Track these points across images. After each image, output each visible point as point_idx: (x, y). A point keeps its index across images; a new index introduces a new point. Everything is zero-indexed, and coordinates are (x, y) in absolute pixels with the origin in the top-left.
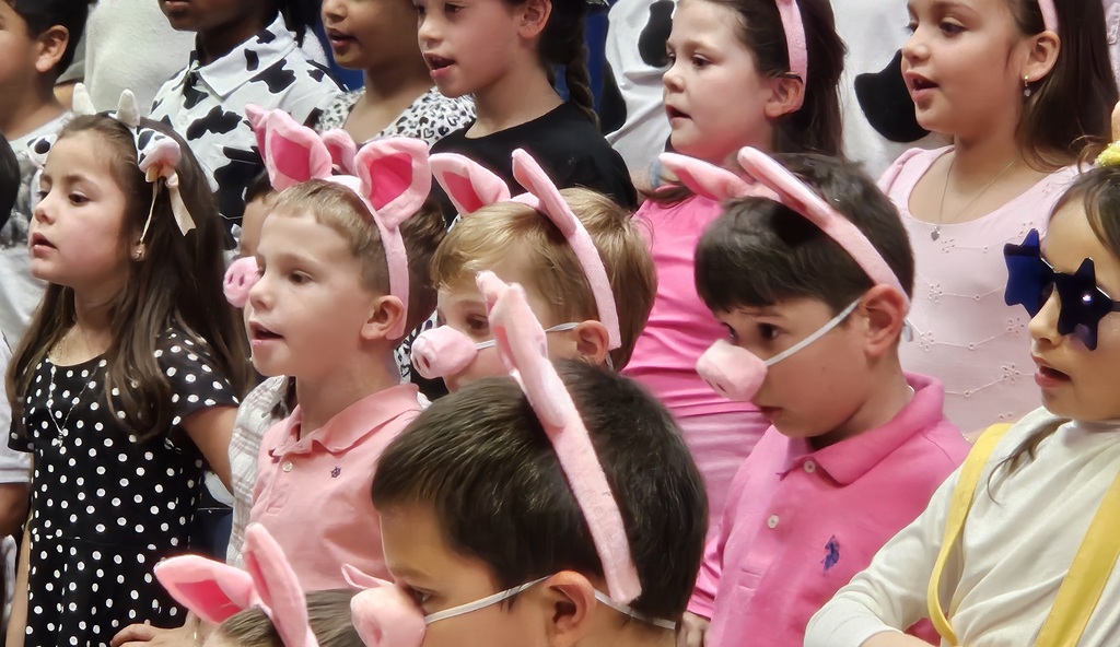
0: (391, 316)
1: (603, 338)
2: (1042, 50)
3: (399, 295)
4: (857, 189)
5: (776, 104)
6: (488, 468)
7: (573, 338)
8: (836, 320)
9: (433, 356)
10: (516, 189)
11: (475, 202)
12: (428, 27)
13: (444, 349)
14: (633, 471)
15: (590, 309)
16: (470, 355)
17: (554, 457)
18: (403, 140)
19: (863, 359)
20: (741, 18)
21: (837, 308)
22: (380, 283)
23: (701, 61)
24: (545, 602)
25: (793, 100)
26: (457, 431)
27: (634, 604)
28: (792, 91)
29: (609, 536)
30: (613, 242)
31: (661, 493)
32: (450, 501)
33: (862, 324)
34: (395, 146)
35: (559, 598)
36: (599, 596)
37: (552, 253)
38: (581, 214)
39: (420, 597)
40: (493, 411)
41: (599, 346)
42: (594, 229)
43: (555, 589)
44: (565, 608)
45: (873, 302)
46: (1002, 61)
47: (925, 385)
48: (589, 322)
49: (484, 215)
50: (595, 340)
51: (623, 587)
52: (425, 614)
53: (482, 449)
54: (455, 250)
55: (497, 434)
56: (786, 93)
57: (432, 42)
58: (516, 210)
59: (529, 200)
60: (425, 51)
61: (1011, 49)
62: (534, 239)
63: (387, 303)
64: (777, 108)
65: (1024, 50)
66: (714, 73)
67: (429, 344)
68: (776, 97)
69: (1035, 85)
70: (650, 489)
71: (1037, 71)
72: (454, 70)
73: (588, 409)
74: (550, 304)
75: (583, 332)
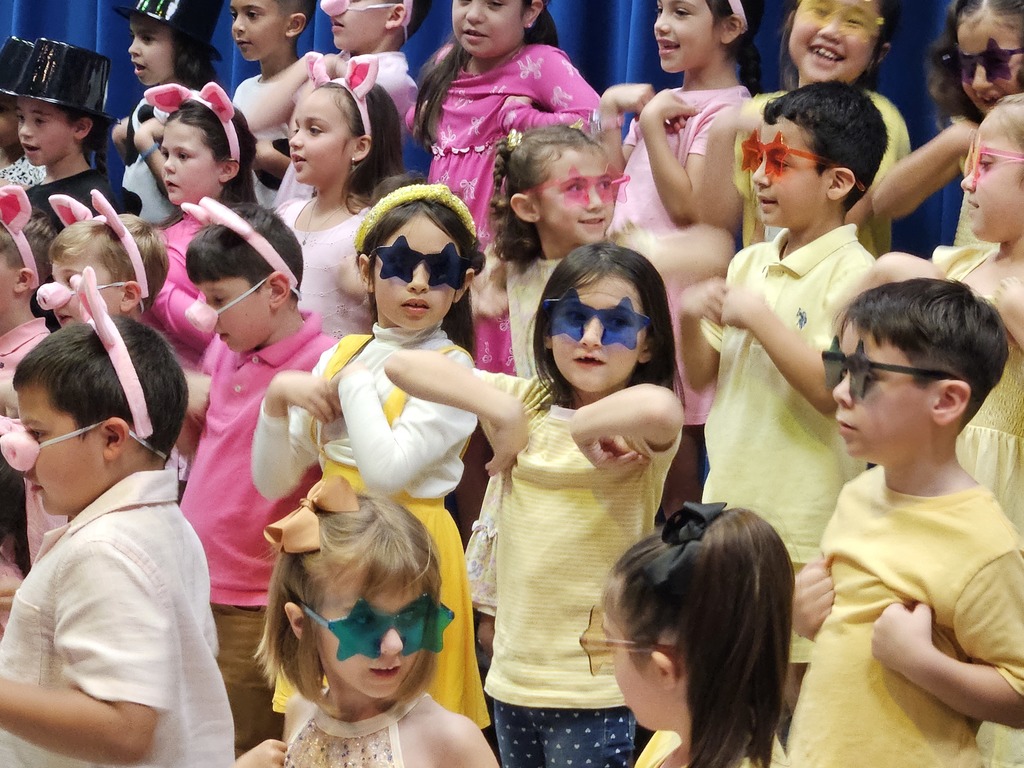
0: (28, 278)
1: (138, 291)
2: (363, 145)
3: (30, 267)
4: (269, 220)
5: (225, 175)
6: (73, 367)
7: (122, 290)
8: (253, 289)
9: (48, 297)
10: (95, 213)
11: (73, 219)
12: (24, 130)
13: (54, 294)
14: (150, 368)
15: (132, 276)
16: (68, 297)
17: (108, 360)
18: (11, 187)
19: (269, 310)
20: (204, 132)
21: (253, 282)
22: (17, 261)
23: (183, 155)
24: (103, 435)
25: (233, 173)
26: (58, 348)
27: (149, 440)
28: (233, 168)
29: (136, 401)
30: (145, 242)
31: (165, 384)
32: (54, 382)
33: (268, 292)
34: (6, 191)
35: (111, 434)
36: (131, 433)
37: (112, 246)
38: (129, 226)
39: (36, 434)
40: (78, 337)
41: (136, 295)
42: (135, 234)
43: (108, 428)
44: (113, 438)
45: (273, 281)
46: (341, 151)
47: (309, 314)
48: (131, 282)
49: (76, 225)
50: (134, 291)
51: (143, 429)
52: (39, 443)
53: (71, 356)
54: (61, 243)
55: (79, 348)
56: (230, 169)
57: (27, 137)
58: (95, 224)
59: (102, 219)
60: (22, 141)
61: (346, 143)
62: (103, 239)
63: (24, 272)
64: (226, 178)
65: (354, 144)
66: (191, 162)
67: (46, 291)
68: (225, 172)
69: (356, 163)
70: (158, 380)
71: (360, 155)
72: (39, 153)
73: (127, 337)
74: (111, 273)
75: (127, 287)
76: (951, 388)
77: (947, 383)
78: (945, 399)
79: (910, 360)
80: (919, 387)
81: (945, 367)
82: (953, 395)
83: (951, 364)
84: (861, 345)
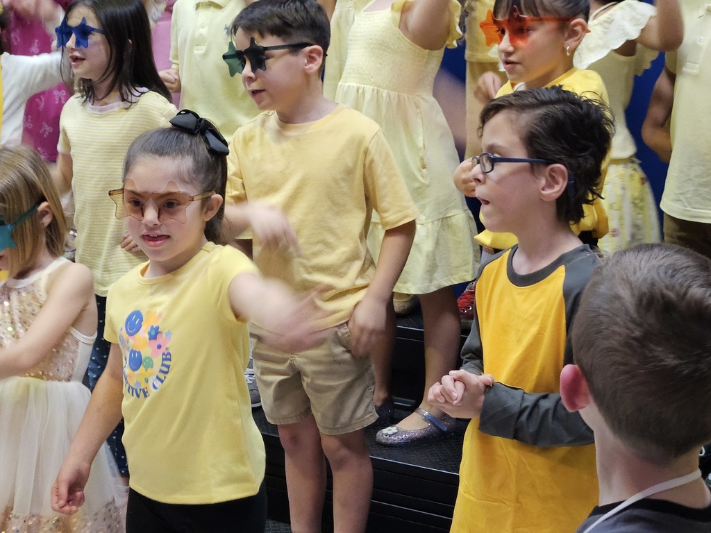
76: (311, 52)
77: (308, 48)
78: (309, 59)
79: (284, 40)
80: (293, 55)
81: (305, 40)
82: (314, 55)
83: (308, 37)
84: (252, 40)
